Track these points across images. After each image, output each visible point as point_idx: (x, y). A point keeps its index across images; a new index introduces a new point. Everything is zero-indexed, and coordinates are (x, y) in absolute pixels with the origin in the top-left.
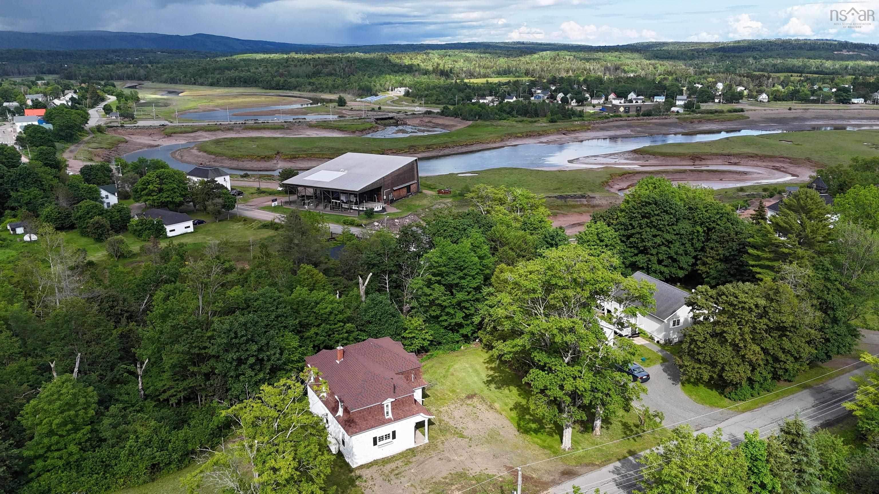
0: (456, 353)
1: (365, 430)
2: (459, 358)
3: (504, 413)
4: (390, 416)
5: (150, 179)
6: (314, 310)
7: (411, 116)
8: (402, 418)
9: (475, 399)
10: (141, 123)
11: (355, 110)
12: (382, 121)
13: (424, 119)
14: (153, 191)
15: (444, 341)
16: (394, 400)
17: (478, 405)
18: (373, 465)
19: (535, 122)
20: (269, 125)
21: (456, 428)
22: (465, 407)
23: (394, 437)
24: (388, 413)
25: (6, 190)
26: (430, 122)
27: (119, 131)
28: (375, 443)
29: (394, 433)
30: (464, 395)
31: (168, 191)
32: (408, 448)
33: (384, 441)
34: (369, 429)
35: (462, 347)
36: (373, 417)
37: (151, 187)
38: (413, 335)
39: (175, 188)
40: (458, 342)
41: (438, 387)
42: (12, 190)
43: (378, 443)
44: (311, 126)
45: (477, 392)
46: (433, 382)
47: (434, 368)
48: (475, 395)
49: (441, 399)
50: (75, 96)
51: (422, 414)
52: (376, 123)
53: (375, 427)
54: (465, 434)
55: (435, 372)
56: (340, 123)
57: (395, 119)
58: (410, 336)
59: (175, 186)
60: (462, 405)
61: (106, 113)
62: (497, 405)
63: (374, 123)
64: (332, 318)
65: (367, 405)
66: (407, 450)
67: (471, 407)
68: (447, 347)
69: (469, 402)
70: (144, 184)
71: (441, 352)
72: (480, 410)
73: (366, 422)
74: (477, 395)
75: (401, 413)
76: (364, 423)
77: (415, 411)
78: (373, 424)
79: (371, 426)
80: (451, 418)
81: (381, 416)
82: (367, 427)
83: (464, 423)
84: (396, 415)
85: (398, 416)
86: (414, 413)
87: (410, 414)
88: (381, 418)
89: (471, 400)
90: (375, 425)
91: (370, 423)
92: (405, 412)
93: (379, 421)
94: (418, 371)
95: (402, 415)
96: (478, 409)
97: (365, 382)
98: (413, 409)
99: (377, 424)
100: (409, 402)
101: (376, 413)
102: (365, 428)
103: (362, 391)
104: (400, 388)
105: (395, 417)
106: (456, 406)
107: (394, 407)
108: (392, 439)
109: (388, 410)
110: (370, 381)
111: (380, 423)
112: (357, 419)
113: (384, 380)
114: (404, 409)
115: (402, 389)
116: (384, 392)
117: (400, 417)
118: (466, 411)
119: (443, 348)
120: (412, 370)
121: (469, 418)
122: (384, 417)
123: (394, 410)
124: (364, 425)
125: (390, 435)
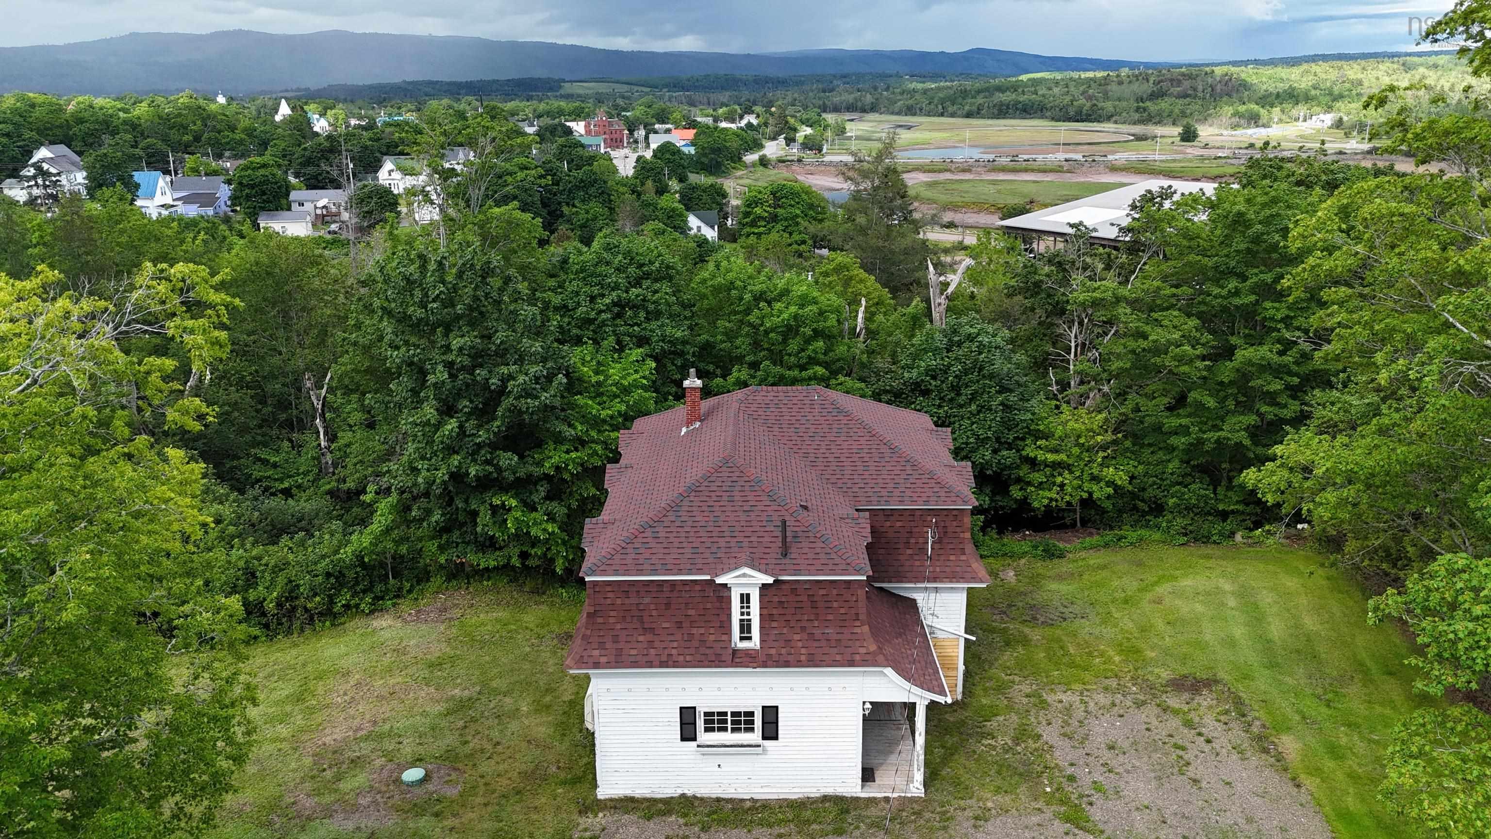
0: (1209, 550)
1: (635, 665)
2: (1210, 563)
3: (1310, 783)
4: (755, 642)
5: (760, 196)
8: (799, 664)
9: (1205, 700)
10: (827, 159)
11: (1214, 147)
14: (761, 218)
15: (1171, 501)
16: (770, 580)
17: (1208, 721)
18: (668, 812)
20: (1035, 165)
21: (1072, 779)
22: (1150, 713)
23: (771, 732)
24: (745, 627)
25: (560, 203)
27: (794, 168)
28: (688, 734)
29: (771, 715)
30: (1165, 675)
31: (786, 219)
32: (830, 791)
33: (728, 737)
34: (650, 665)
35: (1238, 537)
36: (679, 625)
37: (758, 210)
38: (1063, 457)
39: (797, 216)
40: (1224, 515)
41: (1086, 628)
42: (568, 204)
43: (704, 737)
44: (1114, 169)
45: (1221, 675)
46: (1076, 609)
47: (1104, 573)
48: (1210, 683)
49: (1072, 665)
50: (755, 122)
51: (889, 671)
53: (676, 665)
54: (1096, 814)
55: (1099, 585)
56: (1172, 165)
58: (1051, 457)
59: (798, 212)
60: (1139, 704)
61: (788, 145)
62: (1289, 744)
65: (655, 572)
66: (825, 798)
67: (1174, 723)
68: (1182, 523)
69: (1174, 701)
70: (749, 206)
71: (1157, 536)
72: (1208, 741)
73: (650, 637)
74: (1220, 687)
75: (800, 644)
76: (641, 638)
77: (863, 651)
78: (674, 652)
79: (664, 658)
80: (1070, 738)
81: (712, 631)
82: (645, 659)
83: (1110, 771)
84: (775, 644)
85: (783, 651)
86: (857, 657)
87: (838, 658)
88: (712, 638)
89: (1186, 696)
90: (681, 658)
91: (663, 645)
92: (816, 644)
93: (703, 650)
94: (955, 523)
95: (803, 651)
96: (1200, 734)
97: (693, 494)
98: (858, 643)
99: (688, 658)
100: (842, 611)
101: (691, 612)
102: (639, 658)
103: (664, 519)
104: (812, 545)
105: (773, 651)
106: (1117, 701)
107: (775, 612)
108: (764, 738)
109: (748, 614)
110: (713, 494)
111: (703, 658)
112: (612, 613)
113: (768, 503)
114: (817, 632)
115: (818, 551)
116: (745, 544)
117: (790, 658)
118: (1148, 729)
119: (1164, 524)
120: (931, 513)
121: (1145, 759)
122: (724, 638)
123: (774, 624)
124: (640, 645)
125: (756, 718)
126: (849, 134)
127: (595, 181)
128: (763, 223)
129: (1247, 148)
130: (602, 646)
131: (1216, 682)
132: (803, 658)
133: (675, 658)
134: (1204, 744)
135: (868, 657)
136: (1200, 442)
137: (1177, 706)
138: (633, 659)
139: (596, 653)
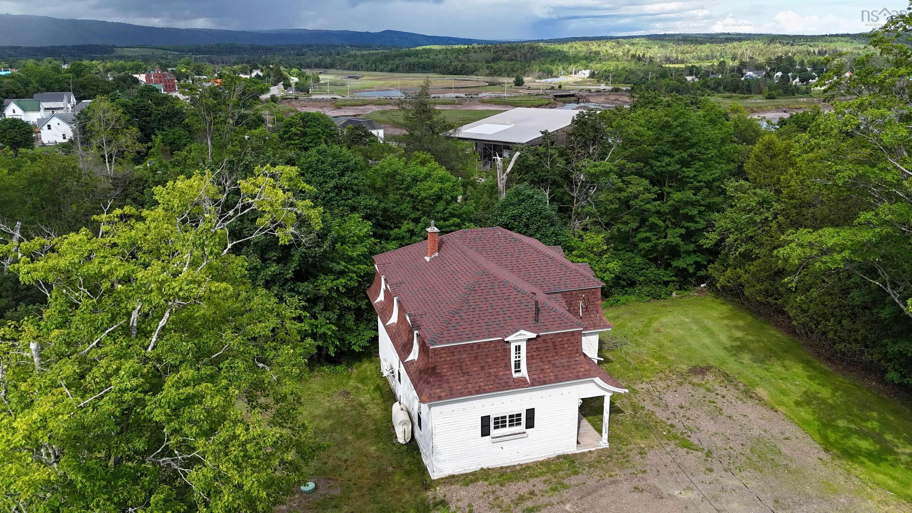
0: (661, 302)
1: (462, 394)
2: (669, 309)
3: (781, 409)
4: (524, 372)
5: (293, 121)
6: (411, 192)
7: (595, 93)
8: (551, 382)
9: (710, 377)
10: (314, 97)
11: (533, 89)
12: (561, 99)
13: (610, 97)
14: (296, 134)
15: (642, 279)
16: (534, 335)
17: (716, 386)
18: (477, 480)
19: (747, 98)
20: (439, 101)
21: (672, 426)
22: (687, 388)
23: (530, 424)
24: (518, 365)
25: (153, 129)
26: (617, 100)
27: (293, 103)
28: (485, 432)
29: (531, 413)
30: (685, 367)
31: (312, 135)
32: (560, 452)
33: (508, 430)
34: (470, 394)
35: (674, 294)
36: (483, 368)
37: (293, 130)
39: (319, 133)
40: (666, 283)
41: (630, 348)
42: (158, 129)
43: (494, 432)
44: (483, 102)
45: (712, 364)
46: (619, 340)
47: (621, 320)
48: (709, 368)
49: (636, 369)
50: (261, 74)
51: (597, 380)
52: (555, 100)
53: (485, 391)
54: (694, 440)
55: (622, 326)
56: (514, 99)
57: (576, 97)
59: (319, 130)
60: (681, 384)
61: (285, 89)
62: (761, 392)
63: (553, 100)
64: (440, 206)
65: (470, 339)
66: (559, 457)
67: (702, 391)
68: (646, 289)
69: (696, 380)
70: (287, 127)
71: (634, 298)
72: (723, 397)
73: (467, 377)
74: (714, 370)
75: (549, 371)
76: (462, 379)
77: (582, 370)
78: (482, 384)
79: (477, 389)
80: (659, 406)
81: (501, 369)
82: (467, 390)
83: (688, 419)
84: (536, 372)
85: (541, 376)
86: (580, 374)
87: (570, 375)
88: (501, 373)
89: (700, 377)
90: (487, 387)
91: (475, 381)
92: (558, 369)
93: (497, 381)
94: (593, 297)
95: (551, 374)
96: (717, 394)
97: (473, 292)
98: (579, 366)
99: (491, 387)
100: (570, 349)
101: (490, 360)
102: (463, 390)
103: (462, 308)
104: (549, 314)
105: (535, 377)
106: (669, 384)
107: (534, 354)
108: (527, 428)
109: (519, 357)
110: (483, 291)
111: (498, 385)
112: (445, 366)
113: (516, 293)
114: (557, 362)
115: (554, 317)
116: (513, 317)
117: (545, 379)
118: (692, 396)
119: (637, 291)
120: (581, 292)
121: (701, 410)
122: (508, 372)
123: (534, 361)
124: (461, 383)
125: (522, 417)
126: (322, 82)
127: (177, 113)
128: (298, 138)
129: (550, 89)
130: (440, 386)
131: (711, 367)
132: (552, 378)
133: (483, 388)
134: (722, 399)
135: (586, 373)
136: (656, 245)
137: (699, 382)
138: (460, 391)
139: (438, 391)
